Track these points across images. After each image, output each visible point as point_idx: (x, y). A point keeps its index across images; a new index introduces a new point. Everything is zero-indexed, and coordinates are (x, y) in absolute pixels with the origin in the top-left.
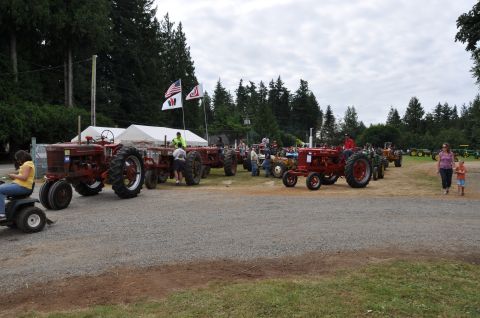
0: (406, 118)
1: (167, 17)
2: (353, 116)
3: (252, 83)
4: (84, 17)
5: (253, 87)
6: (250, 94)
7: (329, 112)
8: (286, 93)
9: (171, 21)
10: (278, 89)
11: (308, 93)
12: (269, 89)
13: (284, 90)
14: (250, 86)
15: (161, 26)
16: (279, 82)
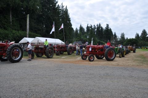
0: (141, 36)
1: (62, 4)
2: (123, 36)
3: (91, 25)
4: (32, 4)
5: (92, 26)
6: (90, 29)
7: (115, 34)
8: (102, 28)
9: (63, 5)
10: (99, 27)
11: (109, 28)
12: (97, 27)
13: (101, 27)
14: (91, 26)
15: (60, 7)
16: (100, 25)
